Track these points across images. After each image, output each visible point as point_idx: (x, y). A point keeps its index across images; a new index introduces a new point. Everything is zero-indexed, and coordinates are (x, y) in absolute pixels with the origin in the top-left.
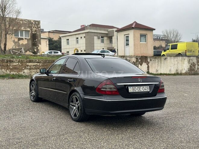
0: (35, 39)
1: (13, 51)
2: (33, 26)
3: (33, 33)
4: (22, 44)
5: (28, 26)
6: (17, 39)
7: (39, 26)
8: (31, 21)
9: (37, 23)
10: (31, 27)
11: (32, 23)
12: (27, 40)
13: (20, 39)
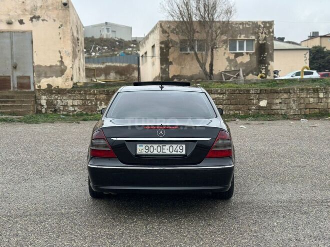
0: (263, 53)
1: (227, 74)
2: (262, 31)
3: (260, 42)
4: (242, 62)
5: (252, 31)
6: (234, 54)
7: (271, 30)
8: (257, 22)
9: (268, 25)
10: (258, 33)
11: (260, 26)
12: (250, 55)
13: (237, 55)
